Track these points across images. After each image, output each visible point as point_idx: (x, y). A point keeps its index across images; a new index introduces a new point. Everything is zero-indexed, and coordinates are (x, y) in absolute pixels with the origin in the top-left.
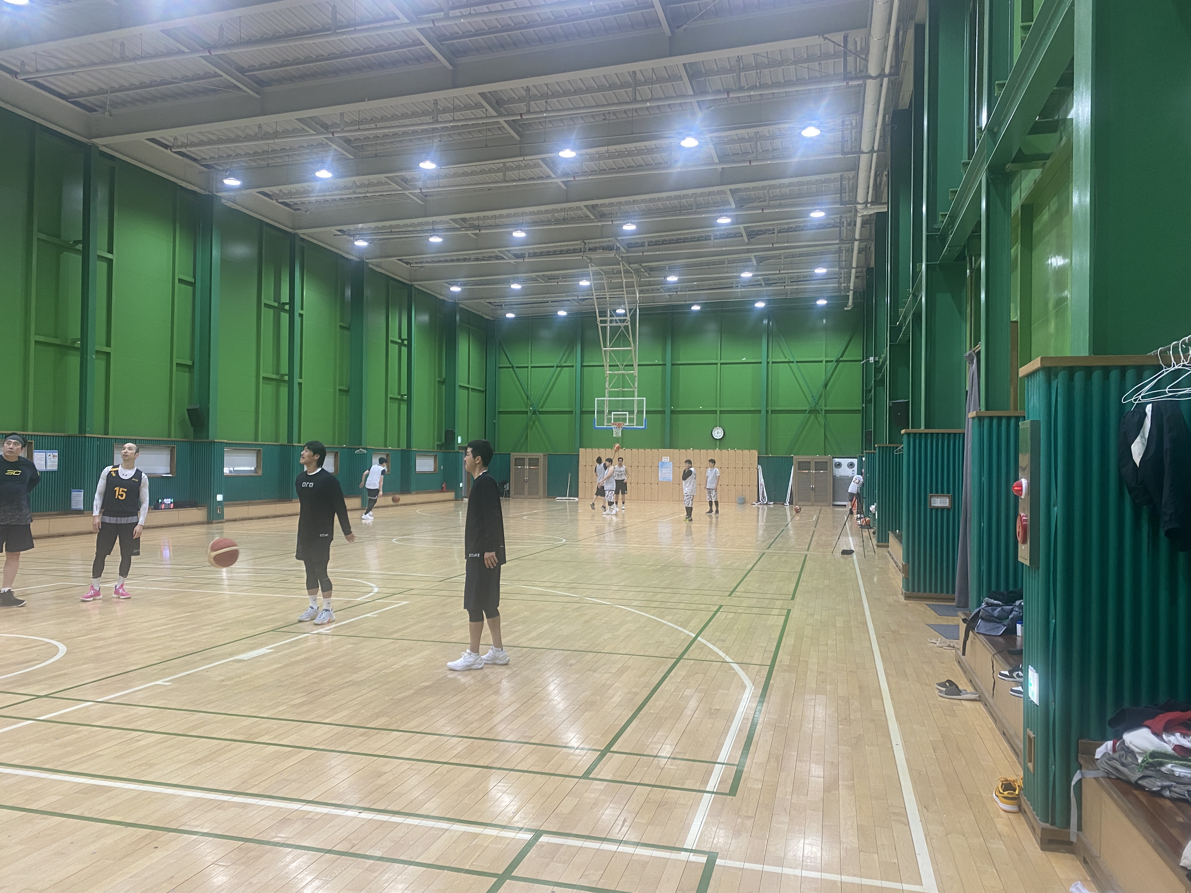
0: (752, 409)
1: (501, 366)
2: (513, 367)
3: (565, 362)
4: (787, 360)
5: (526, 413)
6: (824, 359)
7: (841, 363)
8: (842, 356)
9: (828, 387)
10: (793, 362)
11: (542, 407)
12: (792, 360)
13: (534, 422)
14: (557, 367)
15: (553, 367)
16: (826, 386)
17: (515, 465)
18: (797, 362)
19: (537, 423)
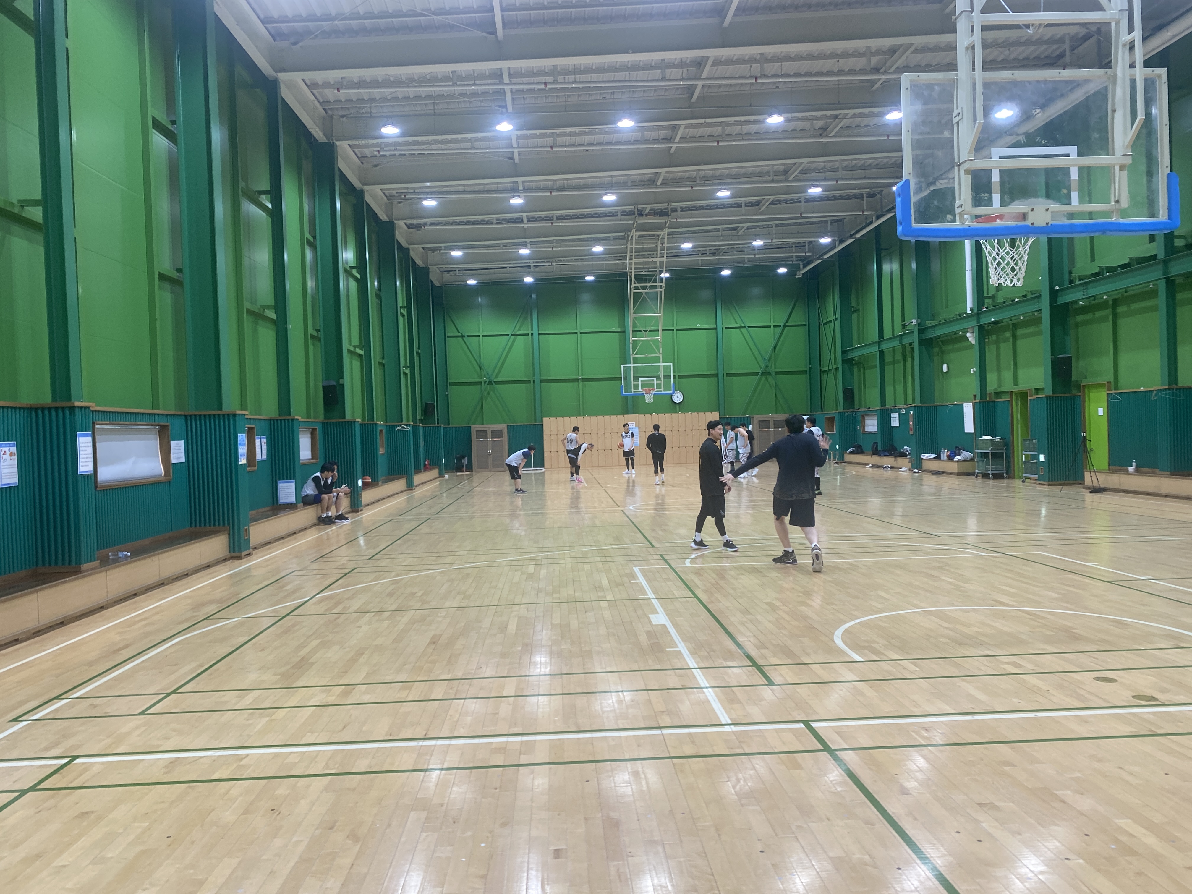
0: (709, 373)
1: (449, 335)
2: (462, 336)
3: (519, 330)
4: (738, 325)
5: (480, 383)
6: (772, 324)
7: (786, 328)
8: (787, 321)
9: (777, 349)
10: (745, 327)
11: (496, 377)
12: (743, 325)
13: (489, 394)
14: (512, 335)
15: (508, 335)
16: (775, 348)
17: (477, 438)
18: (749, 327)
19: (492, 393)
